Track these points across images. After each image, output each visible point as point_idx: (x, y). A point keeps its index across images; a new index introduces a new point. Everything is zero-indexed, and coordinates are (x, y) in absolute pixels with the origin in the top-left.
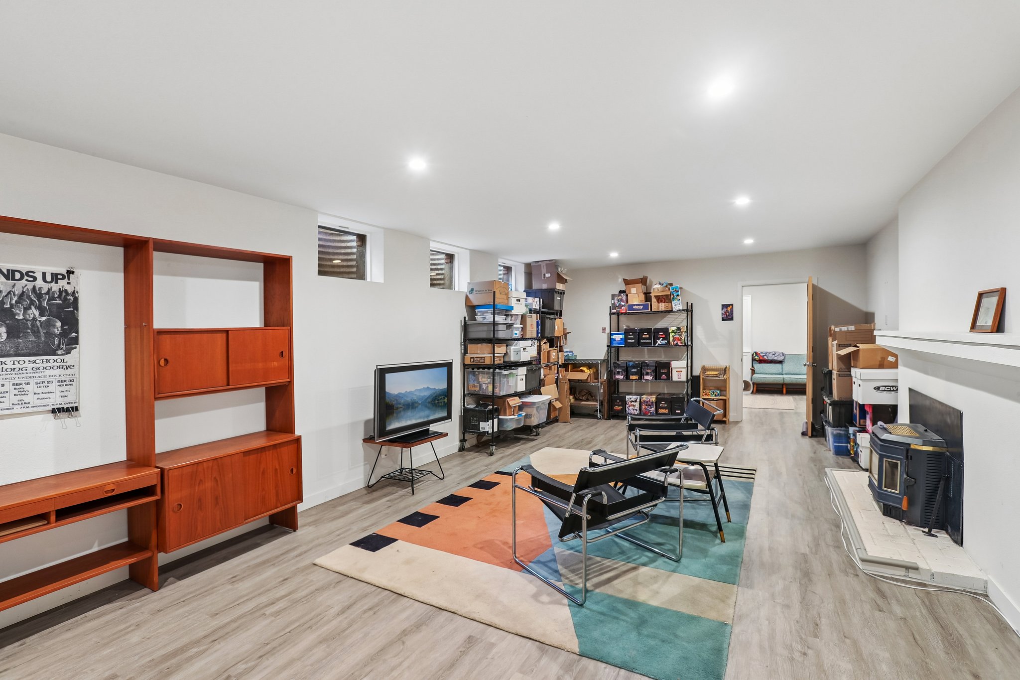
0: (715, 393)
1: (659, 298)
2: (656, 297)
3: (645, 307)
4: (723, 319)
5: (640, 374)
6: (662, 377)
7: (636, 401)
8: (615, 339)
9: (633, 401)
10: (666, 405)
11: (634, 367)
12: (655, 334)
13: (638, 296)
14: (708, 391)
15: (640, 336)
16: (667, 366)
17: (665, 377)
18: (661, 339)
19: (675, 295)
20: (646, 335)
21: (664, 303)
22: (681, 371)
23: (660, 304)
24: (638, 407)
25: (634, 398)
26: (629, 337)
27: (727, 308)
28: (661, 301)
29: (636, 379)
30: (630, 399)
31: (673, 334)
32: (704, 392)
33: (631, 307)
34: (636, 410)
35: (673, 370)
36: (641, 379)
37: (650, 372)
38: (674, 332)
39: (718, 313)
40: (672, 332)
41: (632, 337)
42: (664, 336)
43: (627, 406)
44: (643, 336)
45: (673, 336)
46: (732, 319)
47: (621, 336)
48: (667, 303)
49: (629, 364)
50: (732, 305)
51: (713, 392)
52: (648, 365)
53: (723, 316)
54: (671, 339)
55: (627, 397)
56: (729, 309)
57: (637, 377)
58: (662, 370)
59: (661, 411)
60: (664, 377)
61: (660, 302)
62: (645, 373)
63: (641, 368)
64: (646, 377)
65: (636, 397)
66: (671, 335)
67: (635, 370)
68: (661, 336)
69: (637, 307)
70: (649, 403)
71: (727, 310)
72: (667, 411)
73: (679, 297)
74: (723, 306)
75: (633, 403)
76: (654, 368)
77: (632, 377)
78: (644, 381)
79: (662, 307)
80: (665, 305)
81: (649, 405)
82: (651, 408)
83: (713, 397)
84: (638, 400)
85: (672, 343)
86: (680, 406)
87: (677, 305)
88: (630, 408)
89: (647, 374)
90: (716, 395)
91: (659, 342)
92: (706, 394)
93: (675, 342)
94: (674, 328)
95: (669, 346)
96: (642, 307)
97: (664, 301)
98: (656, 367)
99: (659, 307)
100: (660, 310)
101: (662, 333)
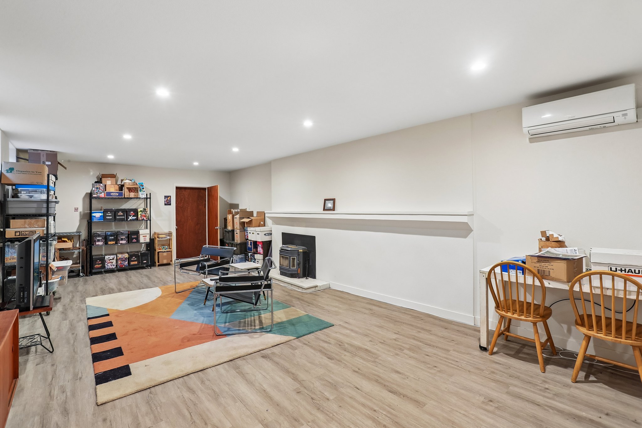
0: (165, 248)
1: (130, 189)
2: (128, 188)
3: (120, 194)
4: (165, 205)
5: (116, 240)
6: (133, 241)
7: (113, 259)
8: (95, 216)
9: (111, 260)
10: (136, 259)
11: (111, 235)
12: (126, 212)
13: (114, 187)
14: (161, 247)
15: (116, 214)
16: (137, 233)
17: (136, 241)
18: (132, 216)
19: (141, 188)
20: (120, 213)
21: (134, 192)
22: (146, 236)
23: (131, 193)
24: (115, 263)
25: (111, 257)
26: (107, 214)
27: (167, 198)
28: (132, 191)
29: (113, 244)
30: (109, 258)
31: (141, 213)
32: (158, 248)
33: (109, 194)
34: (114, 265)
35: (140, 236)
36: (117, 244)
37: (124, 238)
38: (141, 212)
39: (162, 201)
40: (140, 212)
41: (110, 214)
42: (134, 214)
43: (106, 263)
44: (118, 214)
45: (141, 214)
46: (170, 204)
47: (101, 214)
48: (135, 192)
49: (108, 234)
50: (170, 196)
51: (164, 247)
52: (122, 234)
53: (165, 202)
54: (139, 216)
55: (106, 257)
56: (169, 198)
57: (114, 243)
58: (133, 237)
59: (132, 263)
60: (134, 240)
61: (130, 191)
62: (120, 239)
63: (117, 236)
64: (121, 242)
65: (113, 256)
66: (139, 213)
67: (113, 238)
68: (131, 214)
69: (113, 194)
70: (123, 259)
71: (167, 199)
72: (137, 262)
73: (144, 190)
74: (165, 196)
75: (111, 261)
76: (127, 235)
77: (109, 243)
78: (120, 245)
79: (132, 195)
80: (134, 194)
81: (123, 261)
82: (125, 262)
83: (164, 250)
84: (115, 258)
85: (140, 218)
86: (146, 258)
87: (142, 195)
88: (109, 264)
89: (122, 239)
90: (165, 249)
91: (130, 218)
92: (159, 249)
93: (142, 218)
94: (142, 209)
95: (138, 220)
96: (117, 194)
97: (133, 191)
98: (128, 234)
99: (130, 195)
100: (131, 197)
101: (133, 212)
